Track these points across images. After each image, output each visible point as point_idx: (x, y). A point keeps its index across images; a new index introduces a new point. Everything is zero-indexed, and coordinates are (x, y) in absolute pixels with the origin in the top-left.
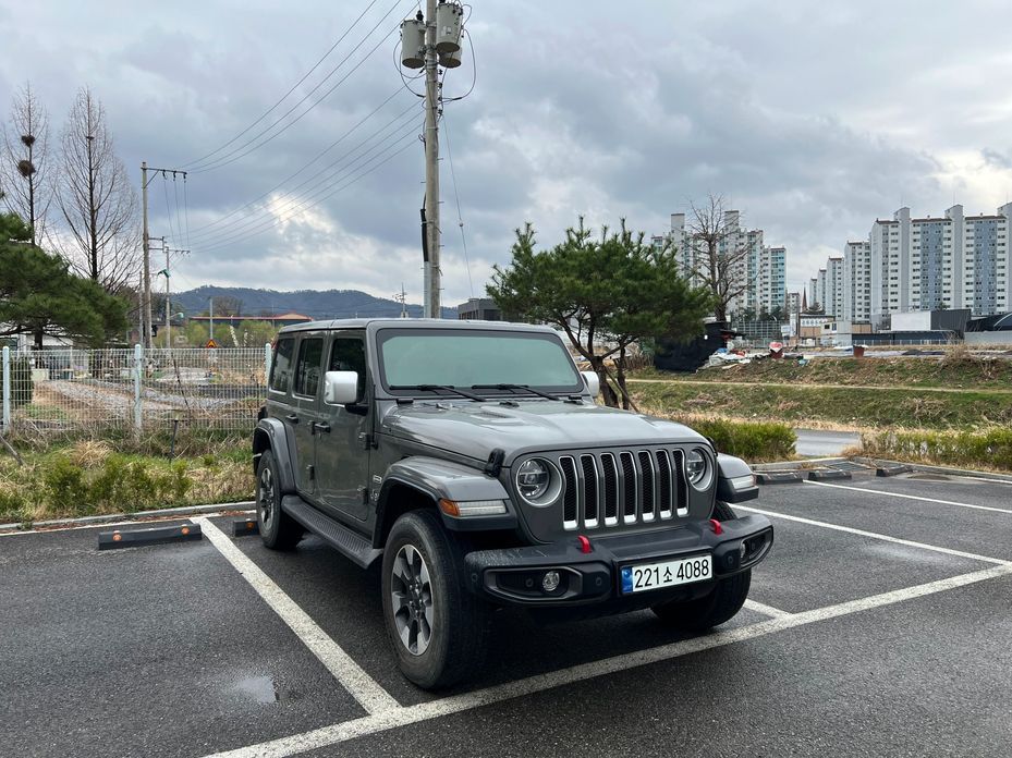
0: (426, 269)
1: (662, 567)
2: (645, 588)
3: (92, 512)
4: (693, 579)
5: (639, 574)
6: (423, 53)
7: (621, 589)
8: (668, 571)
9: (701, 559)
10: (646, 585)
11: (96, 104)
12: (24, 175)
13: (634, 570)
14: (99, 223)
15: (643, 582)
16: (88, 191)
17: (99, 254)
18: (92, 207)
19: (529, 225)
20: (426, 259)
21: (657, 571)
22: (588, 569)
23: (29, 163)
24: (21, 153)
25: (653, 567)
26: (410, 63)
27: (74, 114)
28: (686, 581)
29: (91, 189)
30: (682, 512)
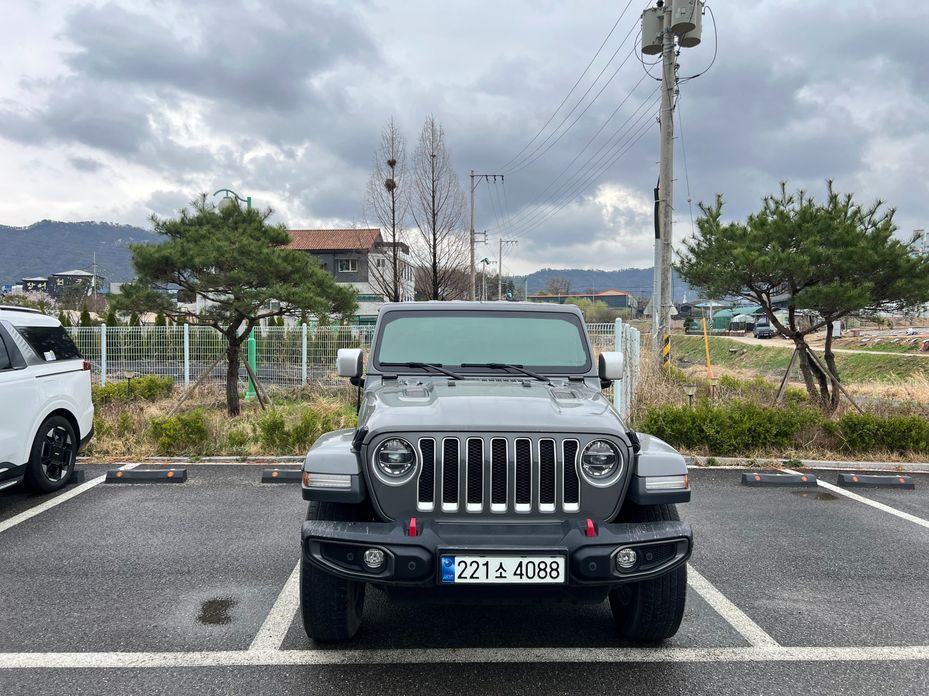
0: (656, 245)
1: (494, 562)
2: (469, 581)
3: (290, 452)
4: (536, 580)
5: (463, 565)
6: (661, 38)
7: (440, 578)
8: (501, 567)
9: (548, 560)
10: (472, 577)
11: (438, 128)
12: (389, 191)
13: (458, 560)
14: (438, 223)
15: (467, 574)
16: (431, 199)
17: (438, 248)
18: (434, 211)
19: (719, 196)
20: (657, 236)
21: (487, 564)
22: (400, 552)
23: (392, 181)
24: (386, 174)
25: (482, 560)
26: (647, 50)
27: (423, 139)
28: (525, 580)
29: (433, 197)
30: (571, 507)
